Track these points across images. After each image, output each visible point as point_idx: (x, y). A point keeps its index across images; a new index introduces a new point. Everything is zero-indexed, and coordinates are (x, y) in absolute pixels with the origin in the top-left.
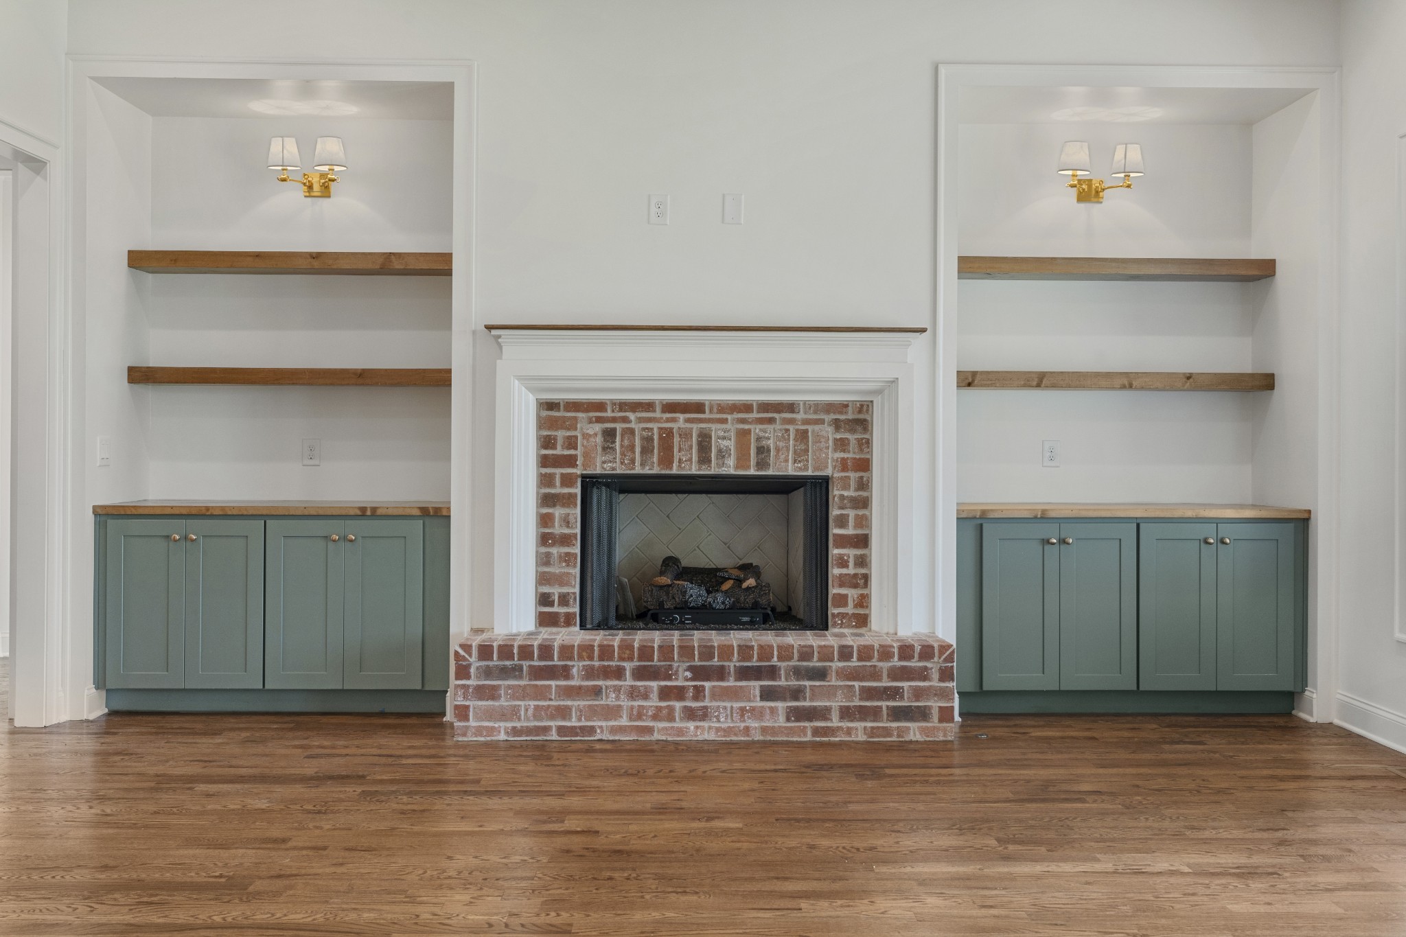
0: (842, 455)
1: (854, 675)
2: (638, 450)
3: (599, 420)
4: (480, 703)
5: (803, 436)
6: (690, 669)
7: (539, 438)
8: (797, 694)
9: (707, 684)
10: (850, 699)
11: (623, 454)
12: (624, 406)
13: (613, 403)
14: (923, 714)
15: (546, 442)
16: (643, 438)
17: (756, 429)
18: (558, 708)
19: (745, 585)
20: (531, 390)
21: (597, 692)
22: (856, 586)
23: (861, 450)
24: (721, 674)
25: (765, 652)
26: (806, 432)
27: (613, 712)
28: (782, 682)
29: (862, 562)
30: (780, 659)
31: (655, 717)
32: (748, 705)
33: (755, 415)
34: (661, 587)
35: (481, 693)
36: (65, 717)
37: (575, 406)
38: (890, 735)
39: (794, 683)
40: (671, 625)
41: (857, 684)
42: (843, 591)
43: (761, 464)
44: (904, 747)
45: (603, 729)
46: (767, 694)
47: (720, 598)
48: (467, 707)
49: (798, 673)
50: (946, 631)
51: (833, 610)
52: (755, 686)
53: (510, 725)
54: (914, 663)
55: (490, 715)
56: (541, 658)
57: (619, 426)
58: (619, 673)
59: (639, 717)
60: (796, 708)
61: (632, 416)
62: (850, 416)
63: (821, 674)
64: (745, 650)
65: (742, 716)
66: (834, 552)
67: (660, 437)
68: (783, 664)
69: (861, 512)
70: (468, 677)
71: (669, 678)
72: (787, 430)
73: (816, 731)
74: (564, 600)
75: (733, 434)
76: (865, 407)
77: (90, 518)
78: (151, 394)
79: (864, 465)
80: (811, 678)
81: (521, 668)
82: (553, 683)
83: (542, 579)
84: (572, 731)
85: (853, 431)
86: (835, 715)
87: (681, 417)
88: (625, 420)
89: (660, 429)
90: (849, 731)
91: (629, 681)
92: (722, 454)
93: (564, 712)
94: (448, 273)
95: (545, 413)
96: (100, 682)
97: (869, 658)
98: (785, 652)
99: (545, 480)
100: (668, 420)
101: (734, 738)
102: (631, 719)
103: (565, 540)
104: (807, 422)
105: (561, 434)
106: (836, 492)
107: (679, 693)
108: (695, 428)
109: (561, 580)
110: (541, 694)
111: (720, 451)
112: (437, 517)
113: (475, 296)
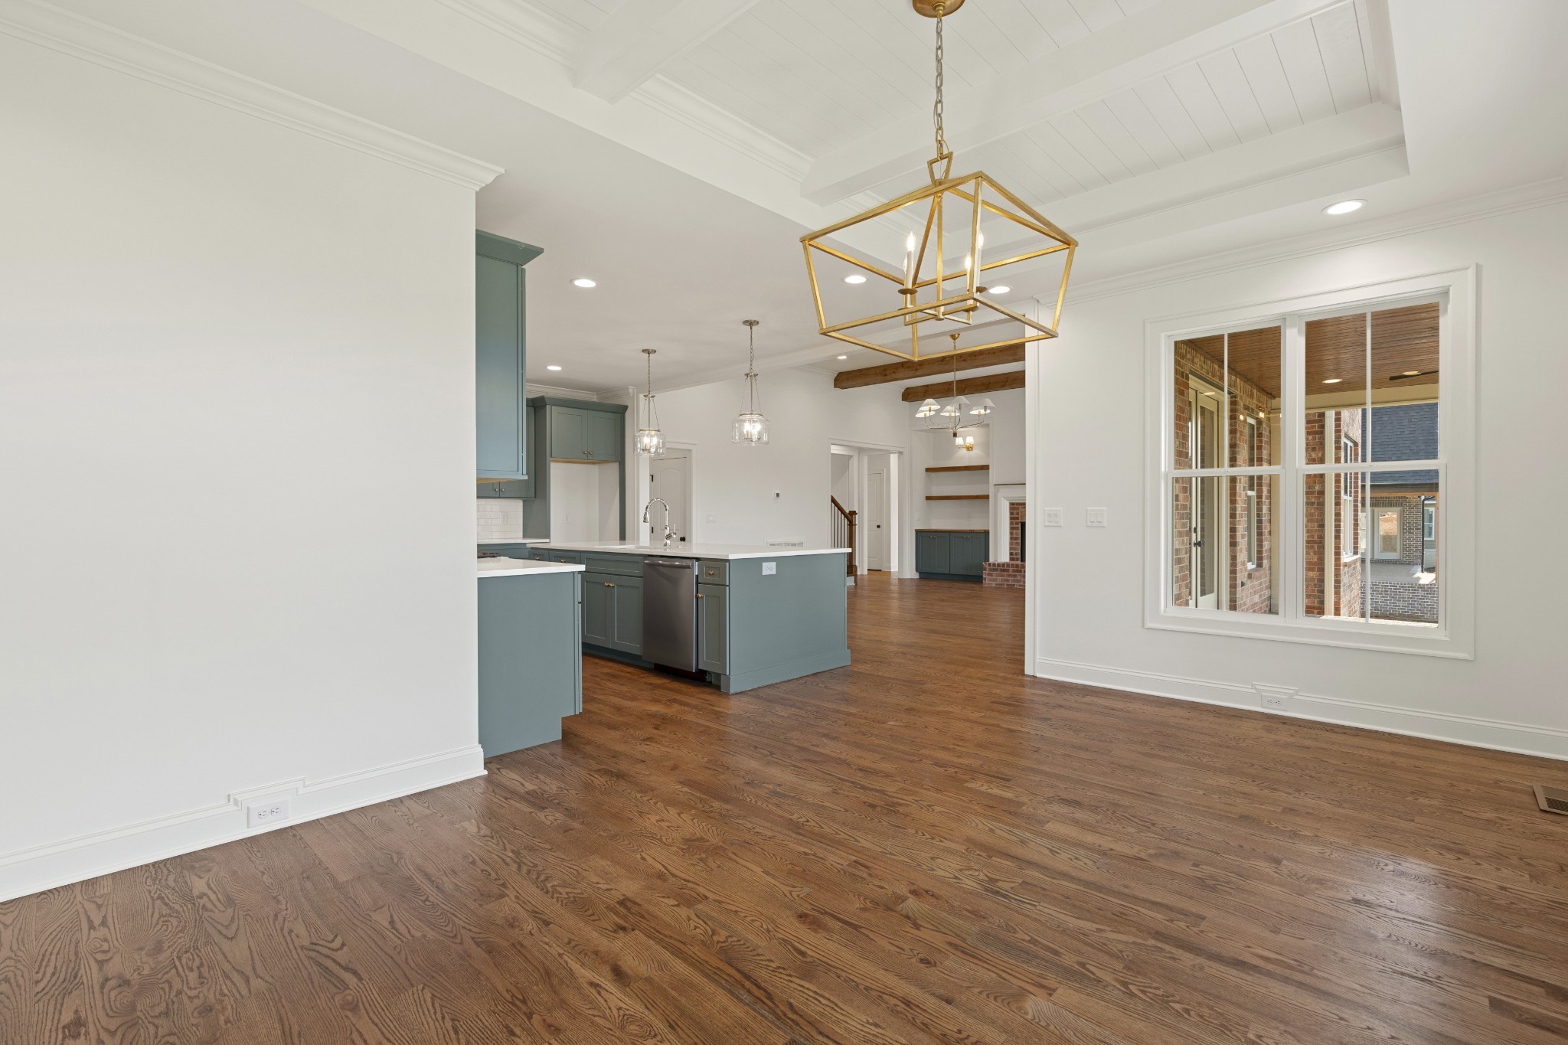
15: (1011, 514)
20: (1008, 500)
21: (1015, 576)
27: (1019, 581)
35: (989, 575)
36: (909, 577)
37: (1019, 504)
45: (1017, 585)
48: (988, 578)
53: (995, 583)
55: (991, 580)
56: (1002, 567)
74: (1016, 554)
77: (914, 533)
78: (932, 502)
81: (998, 569)
82: (1005, 573)
83: (1011, 549)
84: (1010, 585)
93: (1008, 580)
94: (988, 469)
95: (1011, 506)
96: (917, 571)
99: (1011, 523)
103: (1016, 539)
105: (1015, 511)
109: (1015, 549)
110: (1002, 575)
112: (986, 533)
113: (994, 476)
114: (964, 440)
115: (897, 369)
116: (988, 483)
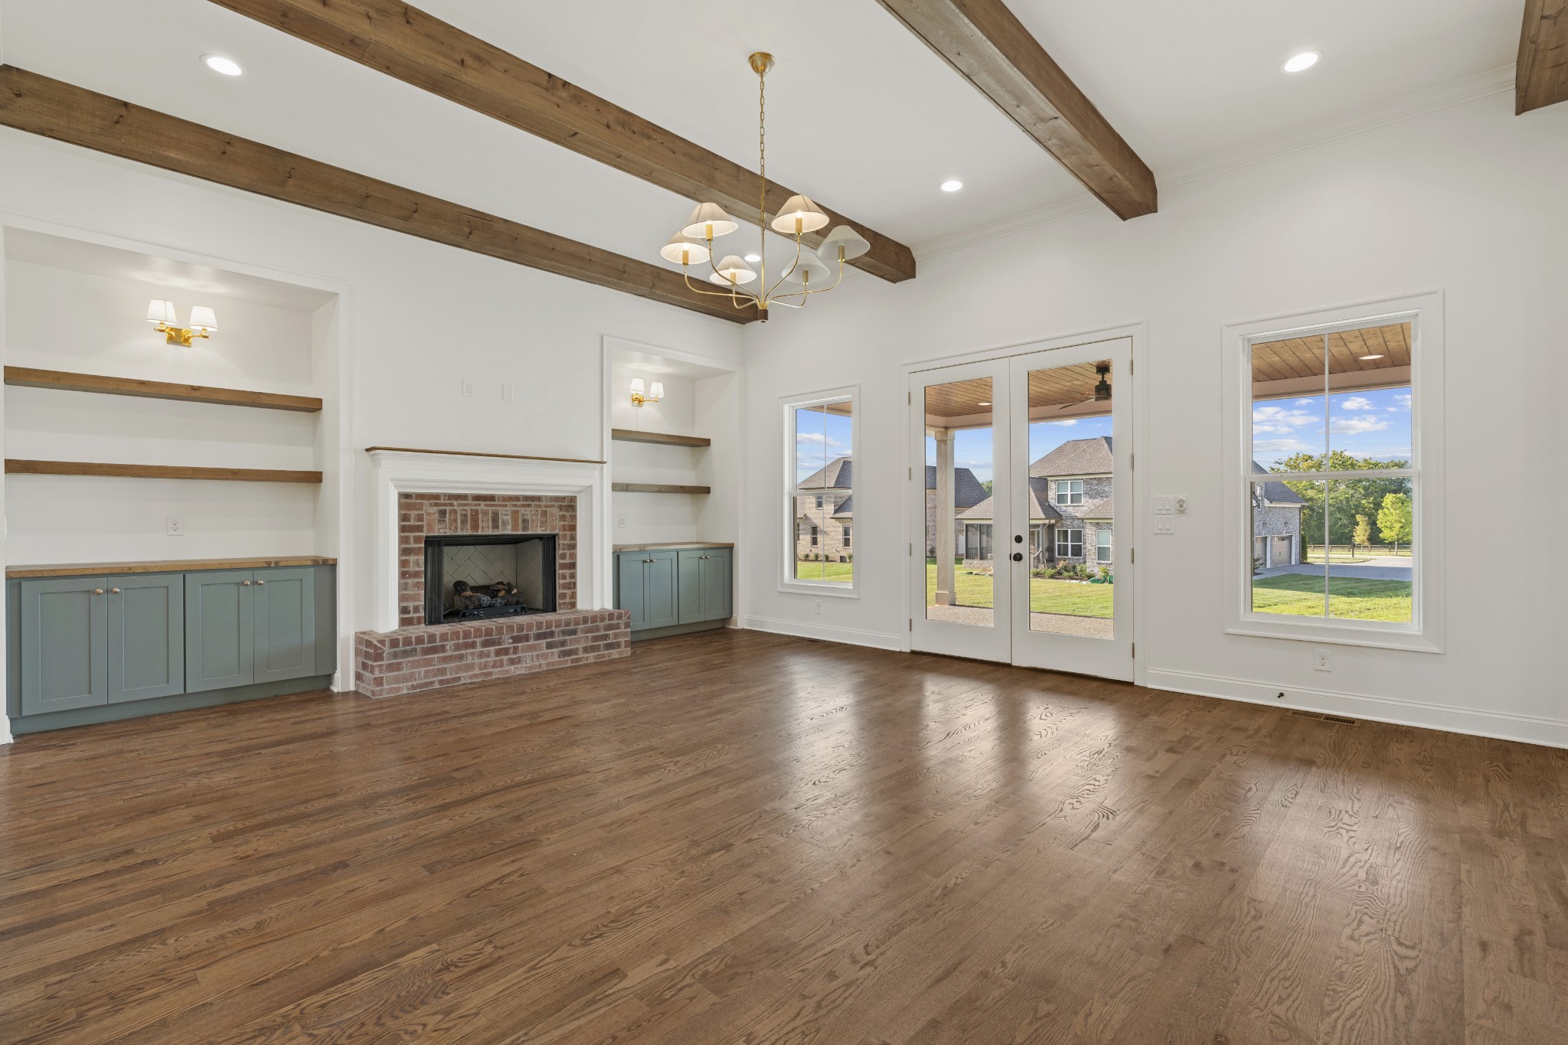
0: (564, 523)
1: (589, 631)
2: (459, 521)
3: (436, 505)
4: (390, 674)
5: (544, 513)
6: (511, 637)
7: (399, 515)
8: (563, 643)
9: (520, 645)
10: (587, 642)
11: (451, 524)
12: (451, 497)
13: (445, 495)
14: (617, 645)
15: (404, 518)
16: (462, 515)
17: (522, 510)
18: (439, 670)
19: (511, 592)
20: (396, 487)
21: (461, 657)
22: (570, 588)
23: (572, 521)
24: (527, 638)
25: (549, 624)
26: (546, 511)
27: (471, 667)
28: (556, 639)
29: (573, 576)
30: (556, 627)
31: (494, 666)
32: (540, 653)
33: (521, 503)
35: (391, 667)
37: (422, 496)
38: (605, 657)
39: (562, 638)
41: (589, 635)
42: (564, 591)
43: (525, 528)
44: (610, 662)
45: (465, 677)
46: (549, 646)
48: (382, 678)
49: (564, 633)
50: (609, 605)
51: (558, 601)
52: (543, 642)
53: (410, 684)
54: (615, 622)
55: (397, 680)
57: (448, 508)
58: (473, 645)
59: (485, 667)
60: (563, 651)
61: (455, 503)
62: (566, 504)
63: (574, 632)
64: (539, 625)
65: (538, 659)
66: (558, 572)
67: (472, 515)
69: (572, 551)
70: (382, 659)
71: (500, 644)
72: (537, 511)
73: (573, 661)
74: (416, 610)
75: (510, 513)
76: (573, 499)
79: (573, 528)
80: (570, 635)
81: (416, 650)
82: (435, 656)
83: (403, 598)
84: (448, 681)
85: (568, 511)
86: (581, 652)
87: (482, 503)
88: (451, 505)
89: (471, 510)
90: (587, 659)
91: (479, 649)
92: (504, 523)
93: (442, 671)
95: (404, 500)
97: (596, 622)
98: (558, 623)
99: (403, 540)
100: (476, 505)
101: (534, 671)
102: (480, 669)
103: (415, 574)
104: (547, 506)
105: (413, 513)
106: (559, 542)
107: (506, 651)
108: (490, 509)
109: (413, 598)
110: (429, 663)
111: (504, 522)
112: (328, 567)
114: (182, 312)
116: (323, 444)
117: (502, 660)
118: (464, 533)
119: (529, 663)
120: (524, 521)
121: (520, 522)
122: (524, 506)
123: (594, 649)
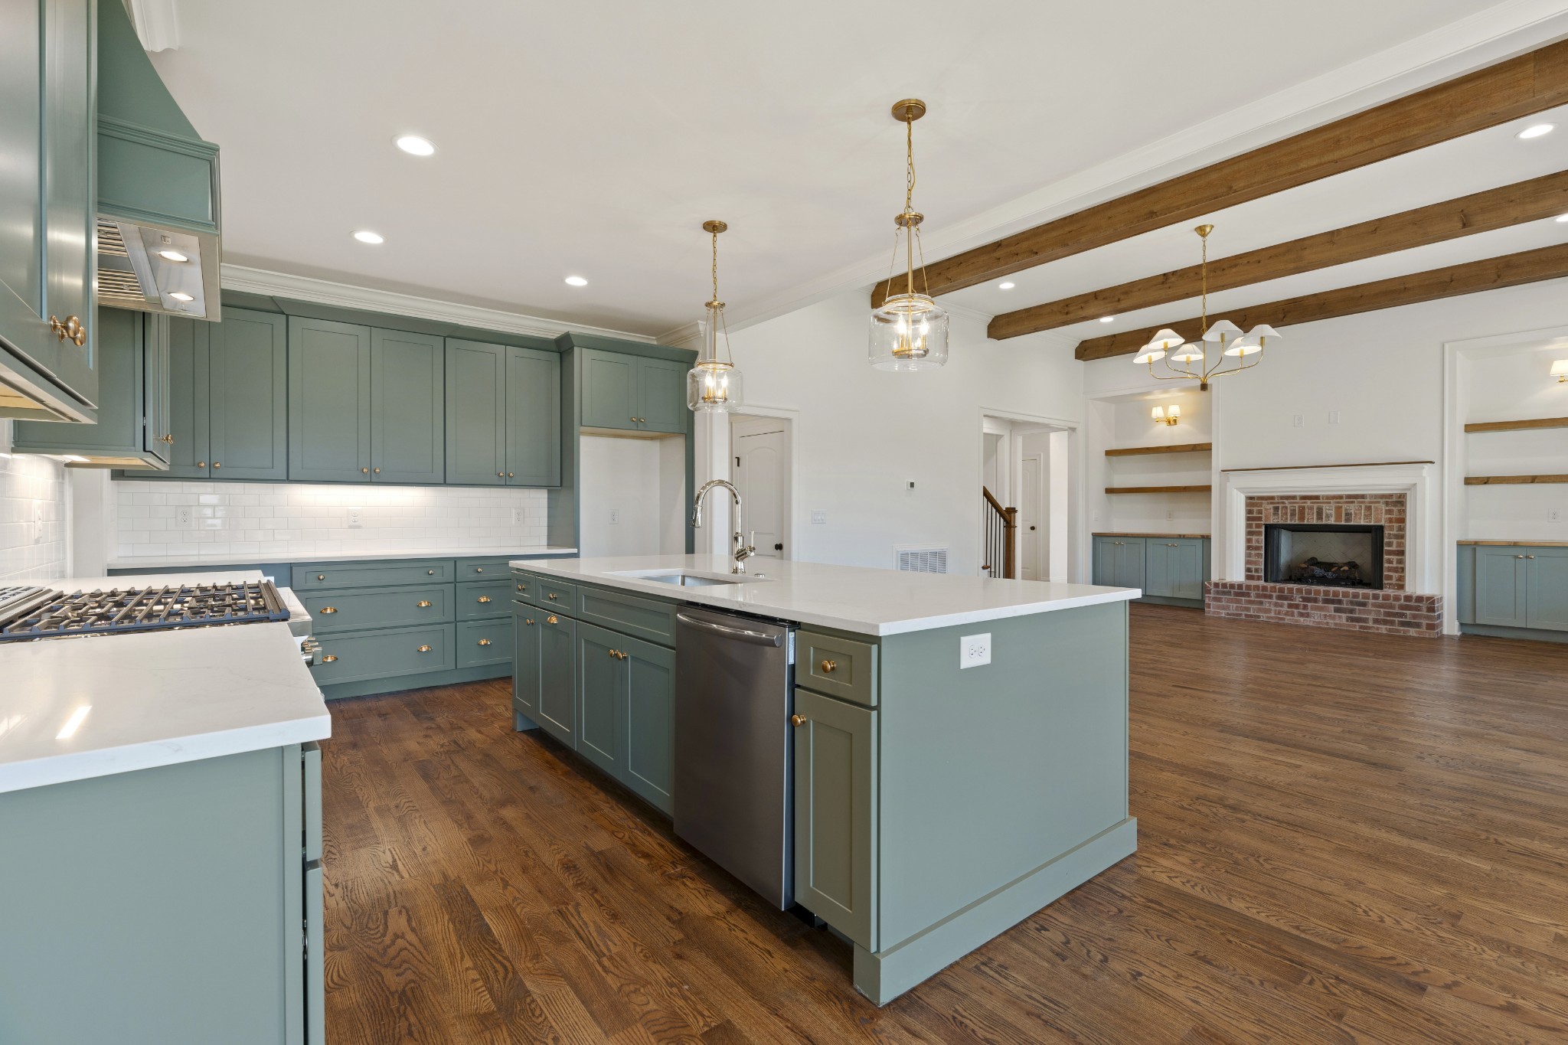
0: (1390, 516)
1: (1381, 606)
2: (1289, 514)
3: (1272, 503)
4: (1217, 603)
5: (1369, 508)
6: (1301, 597)
7: (1246, 510)
8: (1351, 611)
9: (1309, 604)
10: (1379, 615)
11: (1282, 516)
12: (1282, 497)
13: (1278, 496)
14: (1418, 625)
15: (1249, 512)
16: (1291, 510)
17: (1345, 506)
18: (1244, 607)
19: (1342, 569)
20: (1243, 493)
21: (1261, 603)
22: (1397, 572)
23: (1400, 514)
24: (1315, 600)
25: (1336, 594)
26: (1371, 506)
27: (1268, 611)
28: (1345, 606)
29: (1401, 562)
30: (1343, 596)
31: (1286, 614)
32: (1328, 613)
33: (1344, 500)
34: (1303, 568)
35: (1215, 599)
37: (1262, 498)
38: (1400, 632)
39: (1350, 607)
40: (1307, 583)
41: (1382, 610)
42: (1390, 574)
43: (1346, 520)
44: (1407, 638)
45: (1263, 617)
46: (1337, 610)
47: (1330, 574)
48: (1213, 605)
49: (1352, 603)
50: (1450, 594)
51: (1385, 582)
52: (1332, 607)
53: (1225, 611)
54: (1413, 604)
55: (1219, 607)
56: (1238, 589)
57: (1280, 506)
58: (1270, 597)
59: (1279, 613)
60: (1351, 617)
61: (1286, 501)
62: (1394, 500)
63: (1364, 604)
66: (1386, 557)
67: (1299, 509)
68: (1344, 599)
69: (1399, 541)
71: (1292, 600)
72: (1361, 506)
73: (1361, 627)
74: (1257, 570)
75: (1333, 508)
76: (1402, 496)
77: (1091, 536)
78: (1114, 497)
79: (1402, 521)
80: (1358, 605)
81: (1230, 592)
82: (1243, 598)
83: (1247, 562)
84: (1251, 616)
85: (1396, 506)
86: (1371, 621)
87: (1309, 501)
88: (1283, 503)
89: (1299, 506)
90: (1378, 629)
91: (1274, 600)
92: (1328, 516)
93: (1248, 609)
94: (1210, 449)
95: (1249, 501)
98: (1346, 595)
99: (1248, 526)
100: (1303, 503)
101: (1322, 626)
102: (1275, 614)
103: (1257, 548)
104: (1371, 502)
105: (1255, 509)
106: (1386, 532)
107: (1297, 606)
108: (1315, 506)
109: (1255, 563)
110: (1238, 602)
112: (1206, 538)
113: (1220, 458)
114: (1165, 409)
115: (1086, 302)
116: (1210, 468)
117: (1293, 612)
118: (1293, 523)
119: (1317, 619)
120: (1347, 514)
121: (1343, 515)
122: (1347, 502)
123: (1385, 622)
